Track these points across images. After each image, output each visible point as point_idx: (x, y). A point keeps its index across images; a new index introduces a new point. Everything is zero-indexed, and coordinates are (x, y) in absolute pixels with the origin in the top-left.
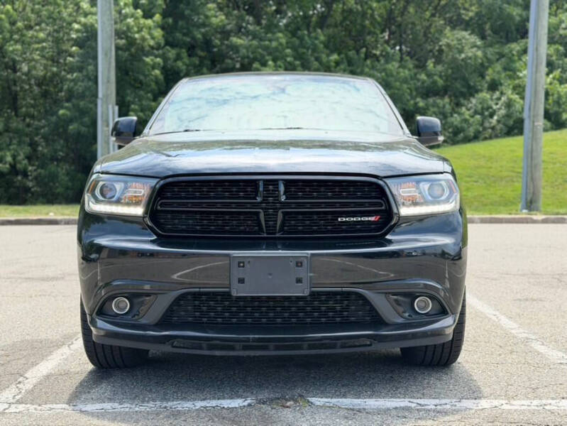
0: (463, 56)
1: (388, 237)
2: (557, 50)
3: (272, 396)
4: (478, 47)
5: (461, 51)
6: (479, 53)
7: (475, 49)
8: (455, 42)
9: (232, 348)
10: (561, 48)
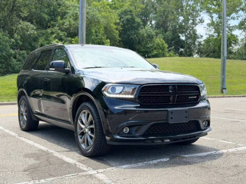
0: (29, 33)
2: (65, 34)
4: (35, 30)
5: (27, 31)
6: (35, 32)
7: (33, 31)
8: (25, 27)
10: (66, 33)
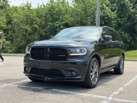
1: (67, 59)
3: (47, 88)
9: (41, 78)
